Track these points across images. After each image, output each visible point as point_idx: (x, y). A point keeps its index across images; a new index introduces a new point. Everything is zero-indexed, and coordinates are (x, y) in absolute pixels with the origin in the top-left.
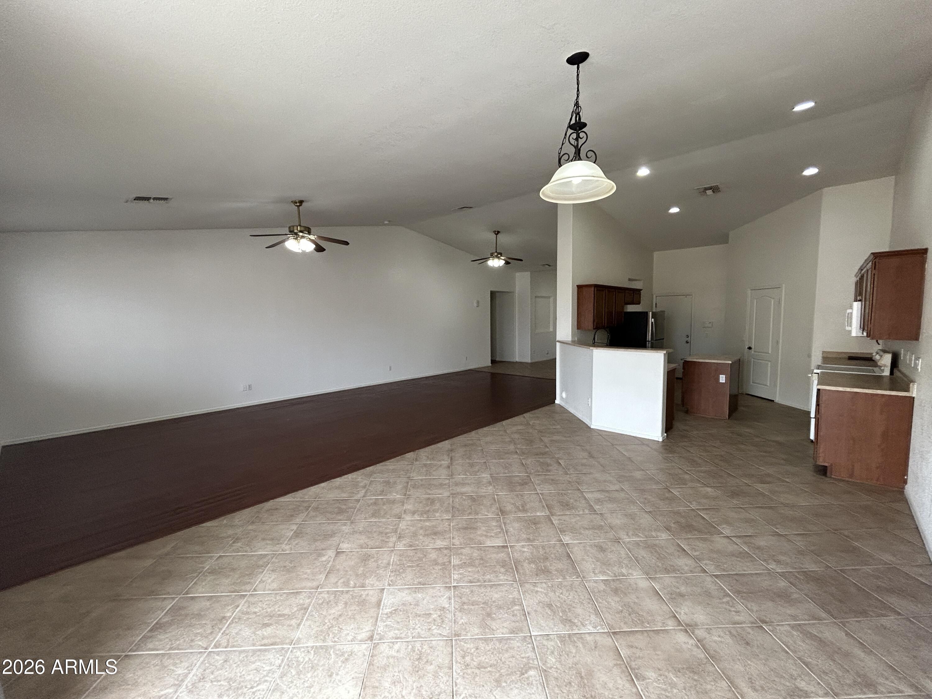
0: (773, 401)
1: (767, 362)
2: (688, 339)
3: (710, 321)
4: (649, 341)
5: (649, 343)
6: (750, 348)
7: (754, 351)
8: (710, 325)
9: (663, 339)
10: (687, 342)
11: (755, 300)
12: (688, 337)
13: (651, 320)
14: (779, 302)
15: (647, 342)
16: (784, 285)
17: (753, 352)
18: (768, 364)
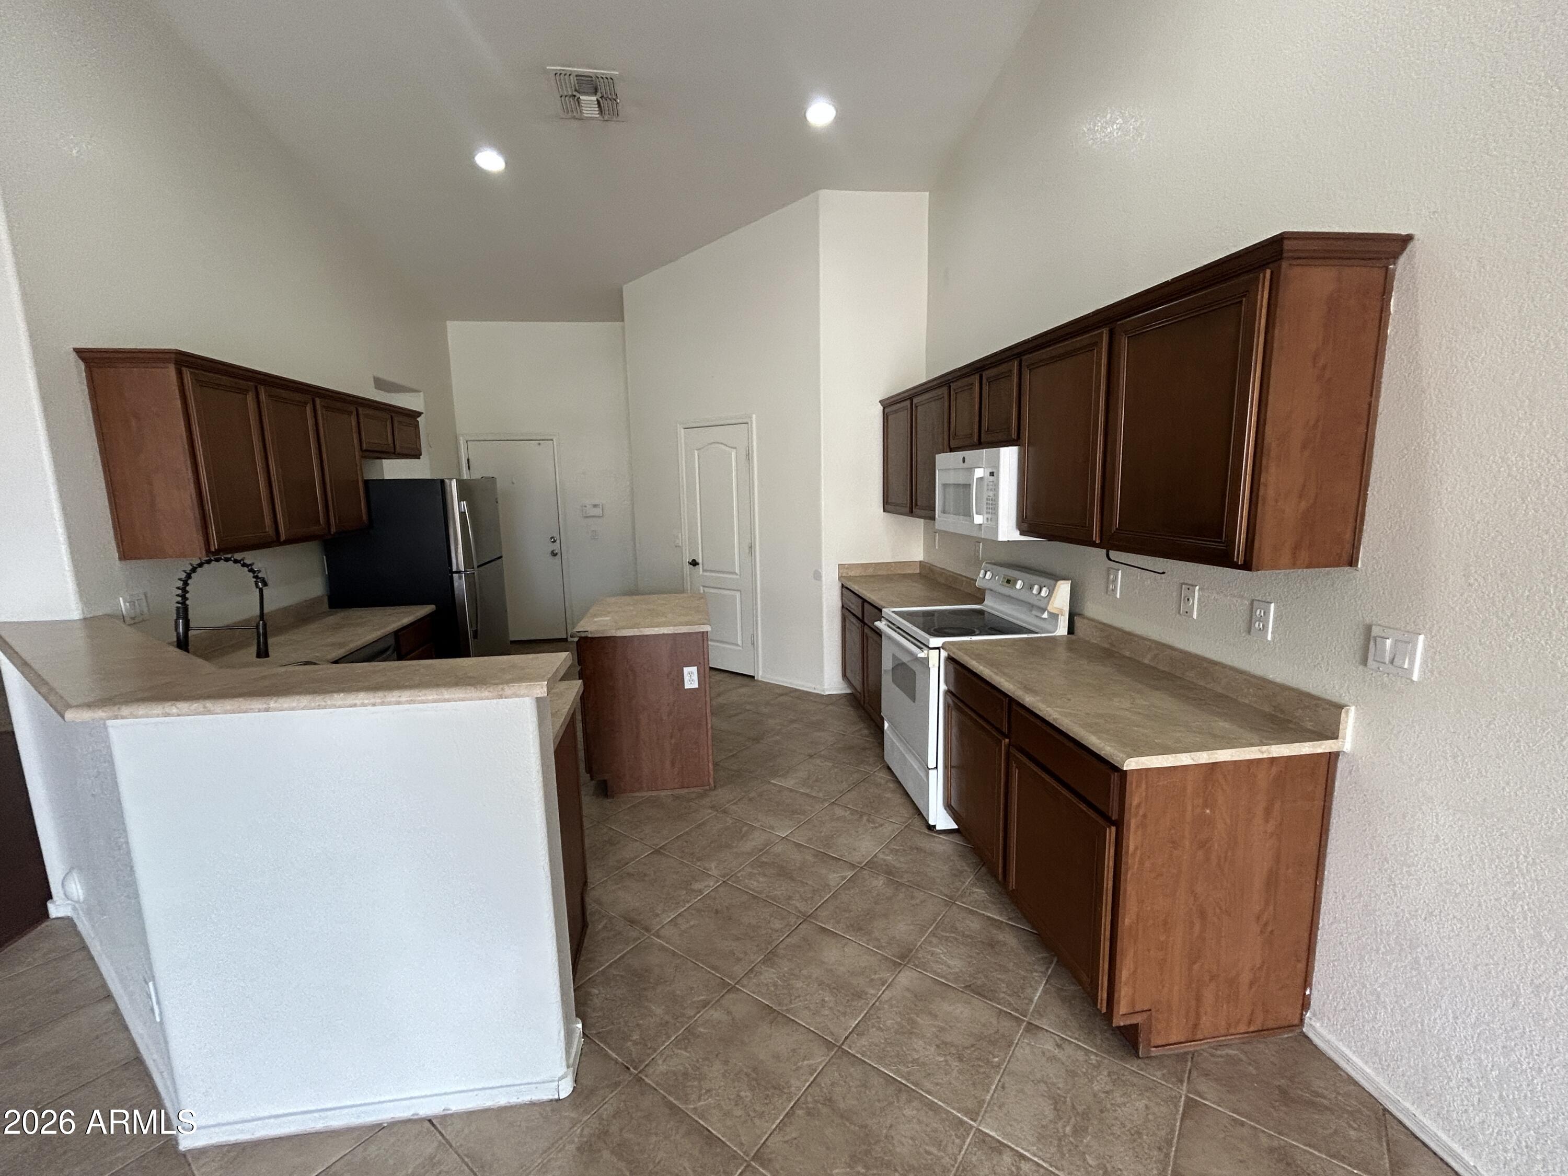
0: (753, 677)
1: (733, 593)
2: (556, 547)
3: (596, 502)
4: (459, 572)
5: (460, 578)
6: (694, 563)
7: (704, 571)
8: (598, 511)
9: (501, 557)
10: (554, 554)
11: (696, 453)
12: (555, 541)
13: (457, 507)
14: (749, 456)
15: (455, 576)
16: (754, 416)
17: (701, 572)
18: (734, 598)
